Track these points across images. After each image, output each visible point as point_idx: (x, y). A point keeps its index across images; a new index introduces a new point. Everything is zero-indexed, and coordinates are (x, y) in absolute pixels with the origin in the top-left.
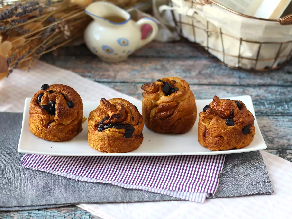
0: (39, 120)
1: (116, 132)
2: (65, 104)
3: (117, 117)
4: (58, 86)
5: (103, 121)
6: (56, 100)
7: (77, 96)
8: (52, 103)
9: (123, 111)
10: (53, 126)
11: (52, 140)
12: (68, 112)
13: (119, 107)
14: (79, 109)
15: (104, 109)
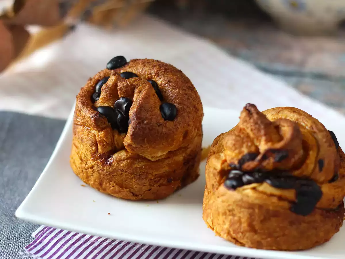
0: (89, 142)
1: (272, 195)
2: (155, 107)
3: (277, 156)
4: (146, 62)
5: (242, 162)
6: (135, 96)
7: (189, 92)
8: (124, 103)
9: (297, 143)
10: (120, 161)
11: (115, 195)
12: (159, 129)
13: (287, 131)
14: (189, 125)
15: (249, 131)
